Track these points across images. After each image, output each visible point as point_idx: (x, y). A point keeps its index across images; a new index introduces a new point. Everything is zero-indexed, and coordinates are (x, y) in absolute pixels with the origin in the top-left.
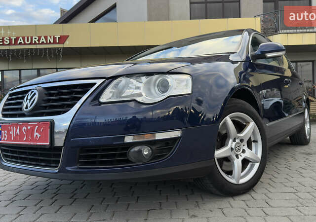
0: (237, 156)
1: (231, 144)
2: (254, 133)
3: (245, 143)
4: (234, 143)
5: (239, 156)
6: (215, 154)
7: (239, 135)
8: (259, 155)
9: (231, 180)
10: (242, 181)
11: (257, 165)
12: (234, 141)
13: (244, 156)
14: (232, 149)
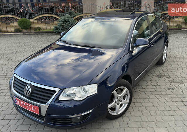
0: (118, 104)
1: (116, 100)
2: (127, 92)
3: (122, 98)
4: (117, 99)
5: (119, 104)
6: (108, 107)
7: (119, 96)
8: (128, 101)
9: (115, 114)
10: (119, 113)
11: (127, 105)
12: (117, 98)
13: (121, 103)
14: (116, 102)
